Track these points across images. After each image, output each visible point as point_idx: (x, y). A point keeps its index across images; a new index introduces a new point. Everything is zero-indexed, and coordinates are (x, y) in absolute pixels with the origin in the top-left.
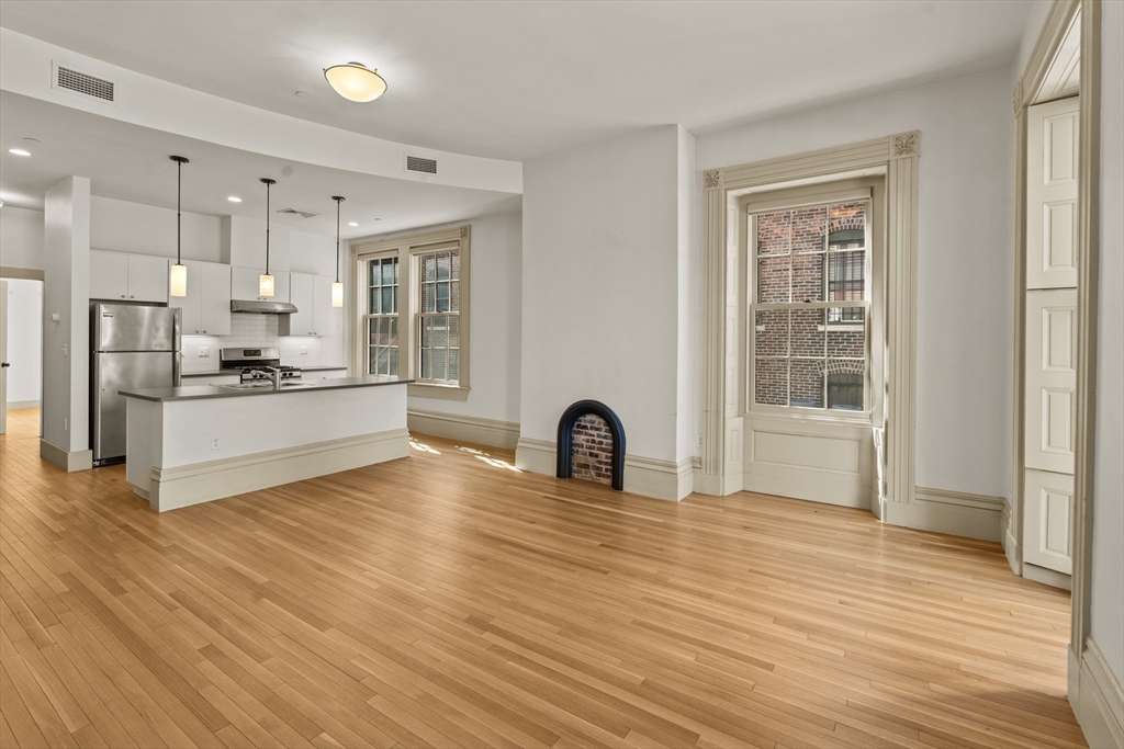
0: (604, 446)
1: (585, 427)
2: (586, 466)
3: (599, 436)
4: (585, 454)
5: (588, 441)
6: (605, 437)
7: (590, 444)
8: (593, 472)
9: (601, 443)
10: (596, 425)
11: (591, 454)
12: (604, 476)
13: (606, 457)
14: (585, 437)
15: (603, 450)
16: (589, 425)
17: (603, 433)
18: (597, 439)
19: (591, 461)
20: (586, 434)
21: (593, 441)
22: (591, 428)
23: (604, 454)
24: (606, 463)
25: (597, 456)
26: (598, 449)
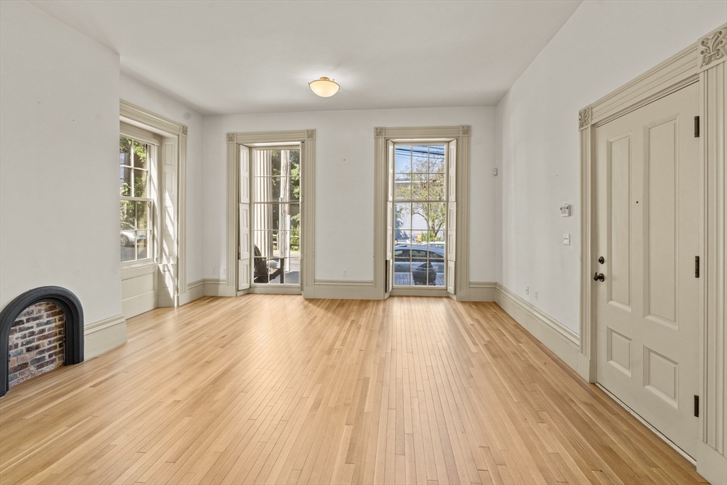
0: (46, 333)
1: (22, 322)
2: (25, 365)
3: (38, 325)
4: (21, 353)
5: (24, 337)
6: (48, 323)
7: (28, 339)
8: (32, 368)
9: (43, 331)
10: (34, 315)
11: (28, 350)
12: (47, 363)
13: (50, 343)
14: (19, 334)
15: (46, 337)
16: (24, 319)
17: (45, 320)
18: (36, 330)
19: (29, 357)
20: (21, 330)
21: (32, 334)
22: (28, 321)
23: (46, 341)
24: (49, 349)
25: (37, 347)
26: (39, 339)
